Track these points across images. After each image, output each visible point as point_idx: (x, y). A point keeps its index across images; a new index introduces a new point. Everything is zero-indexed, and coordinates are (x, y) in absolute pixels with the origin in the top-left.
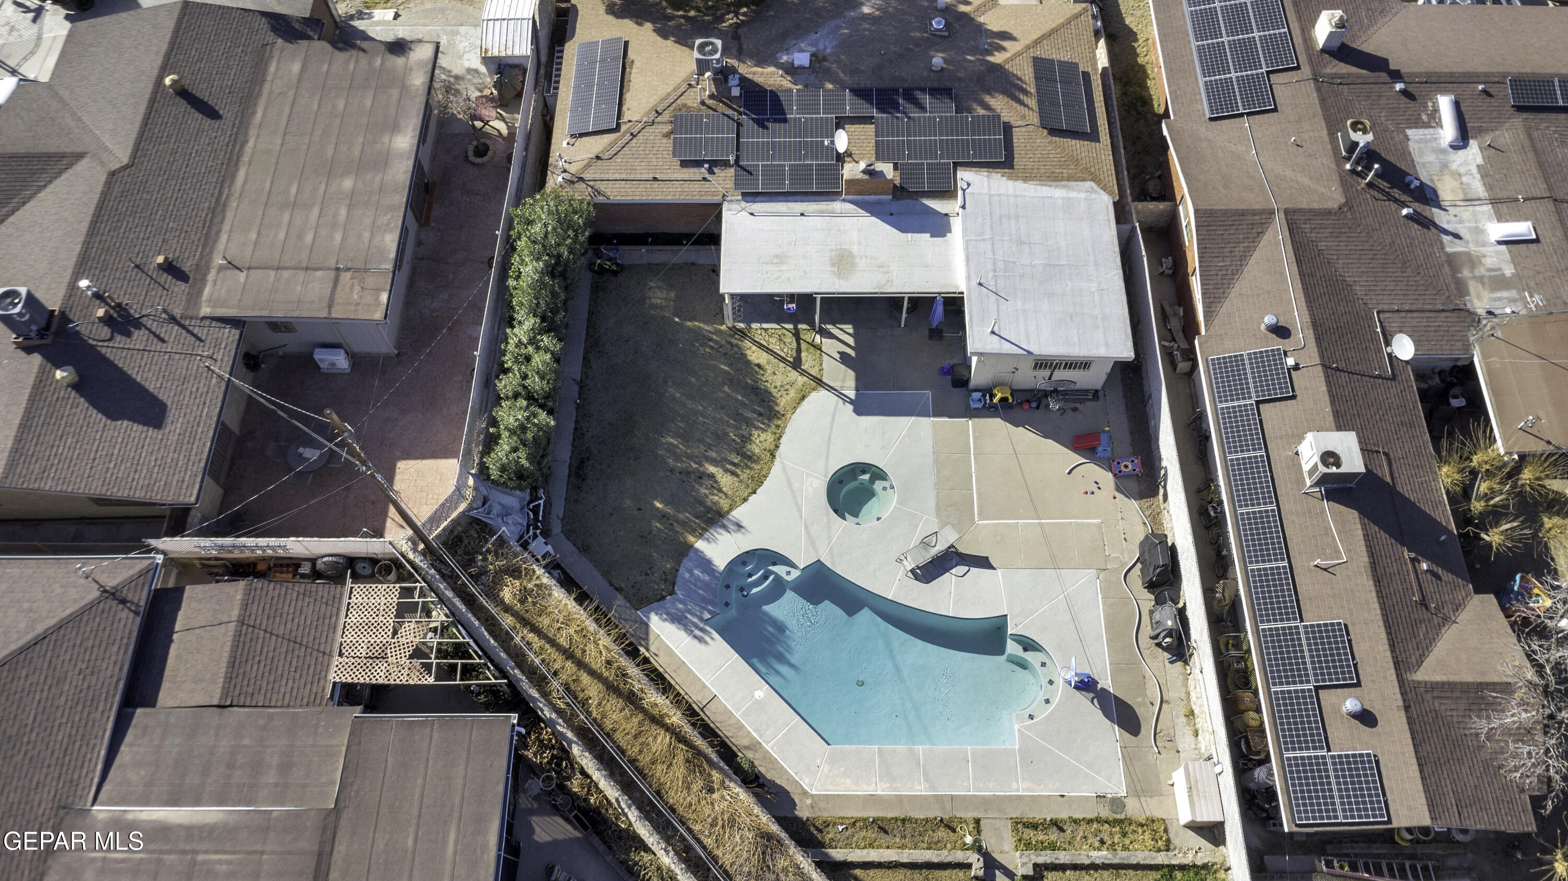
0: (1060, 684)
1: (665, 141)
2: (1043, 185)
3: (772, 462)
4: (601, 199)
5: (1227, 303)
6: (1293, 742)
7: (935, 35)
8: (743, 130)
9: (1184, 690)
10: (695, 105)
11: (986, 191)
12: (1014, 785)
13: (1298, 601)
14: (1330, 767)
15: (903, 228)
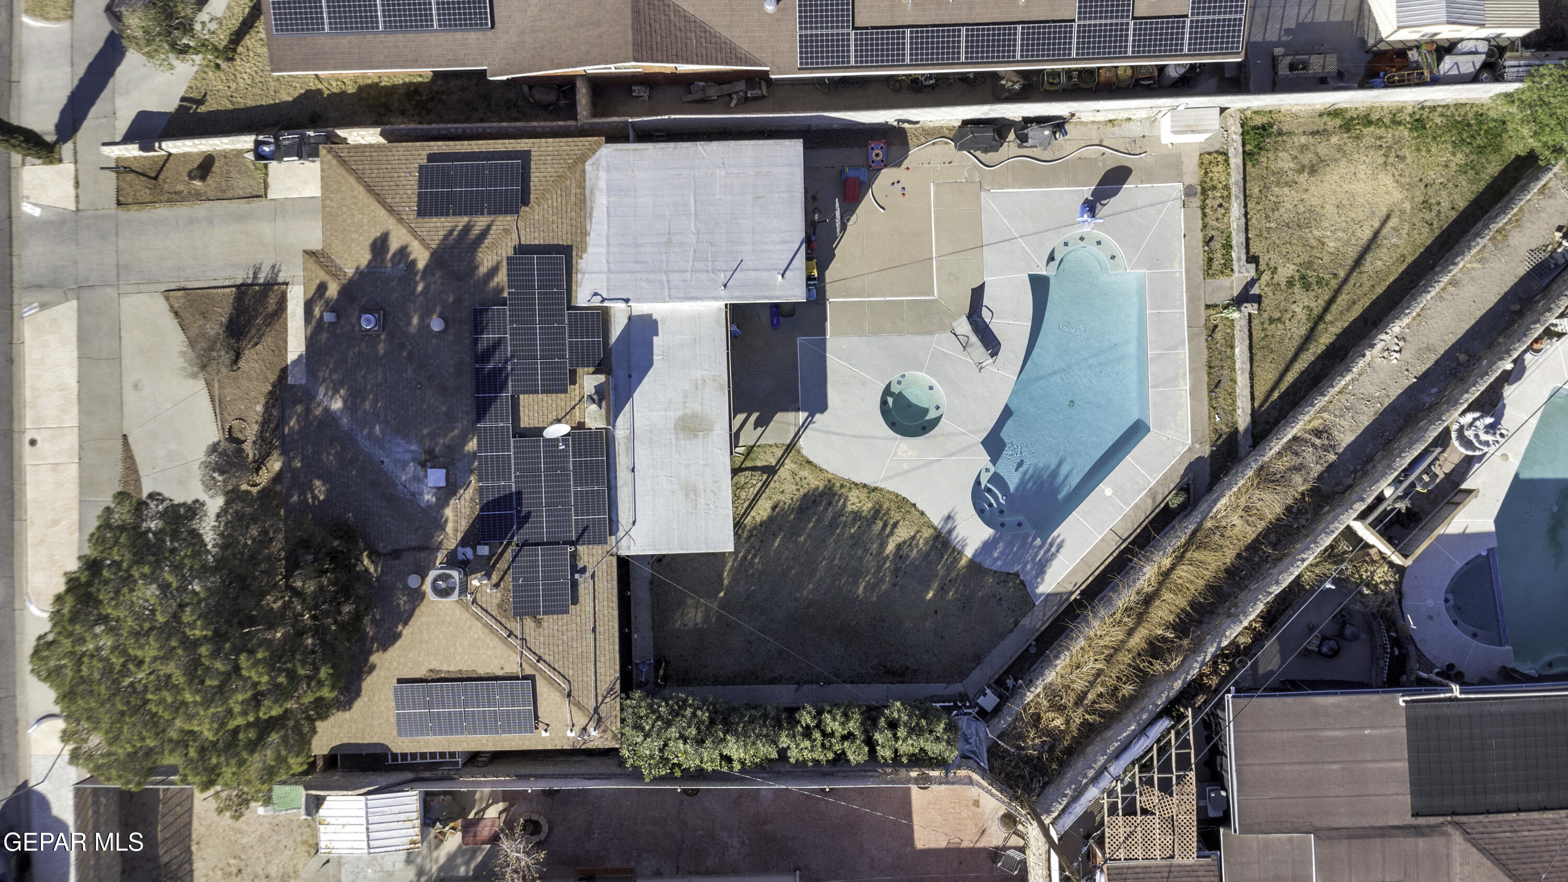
0: (1086, 229)
1: (545, 624)
2: (591, 216)
3: (881, 490)
4: (618, 686)
5: (738, 42)
6: (1176, 45)
7: (383, 323)
8: (532, 538)
9: (1090, 126)
10: (499, 595)
11: (604, 276)
12: (1177, 275)
13: (1054, 21)
14: (1200, 18)
15: (648, 364)
